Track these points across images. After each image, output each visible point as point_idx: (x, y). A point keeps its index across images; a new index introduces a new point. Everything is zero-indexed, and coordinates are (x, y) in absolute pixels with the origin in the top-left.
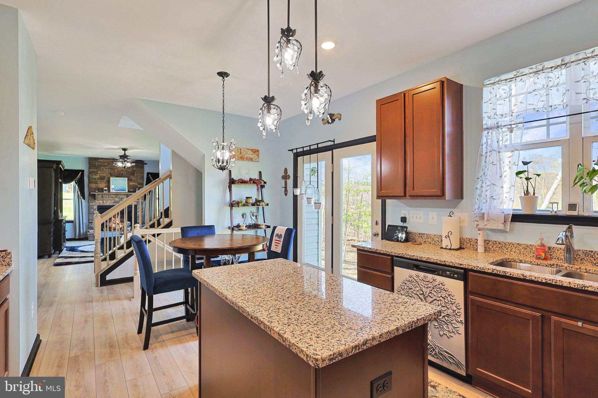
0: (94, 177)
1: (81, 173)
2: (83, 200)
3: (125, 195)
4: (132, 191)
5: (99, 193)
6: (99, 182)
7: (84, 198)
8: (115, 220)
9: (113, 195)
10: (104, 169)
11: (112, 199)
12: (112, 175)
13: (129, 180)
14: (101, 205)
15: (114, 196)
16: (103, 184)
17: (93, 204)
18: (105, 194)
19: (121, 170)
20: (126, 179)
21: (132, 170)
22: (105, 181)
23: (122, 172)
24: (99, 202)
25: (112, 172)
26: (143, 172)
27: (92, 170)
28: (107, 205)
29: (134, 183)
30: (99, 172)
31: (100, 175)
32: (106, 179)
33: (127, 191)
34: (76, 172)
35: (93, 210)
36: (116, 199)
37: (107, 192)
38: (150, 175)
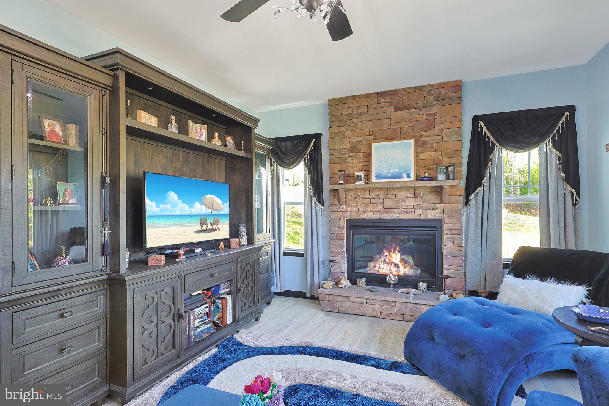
0: (338, 147)
1: (314, 140)
2: (319, 206)
3: (408, 189)
4: (428, 177)
5: (347, 186)
6: (349, 159)
7: (320, 200)
8: (388, 256)
9: (380, 189)
10: (359, 124)
11: (377, 201)
12: (377, 138)
13: (420, 146)
14: (354, 218)
15: (381, 194)
16: (357, 164)
17: (338, 215)
18: (361, 189)
19: (397, 120)
20: (412, 142)
21: (427, 115)
22: (361, 154)
23: (402, 125)
24: (349, 209)
25: (377, 129)
26: (460, 117)
27: (335, 130)
28: (367, 217)
29: (433, 154)
30: (349, 133)
31: (352, 140)
32: (364, 149)
33: (412, 178)
34: (306, 139)
35: (336, 229)
36: (388, 203)
37: (363, 182)
38: (481, 122)
